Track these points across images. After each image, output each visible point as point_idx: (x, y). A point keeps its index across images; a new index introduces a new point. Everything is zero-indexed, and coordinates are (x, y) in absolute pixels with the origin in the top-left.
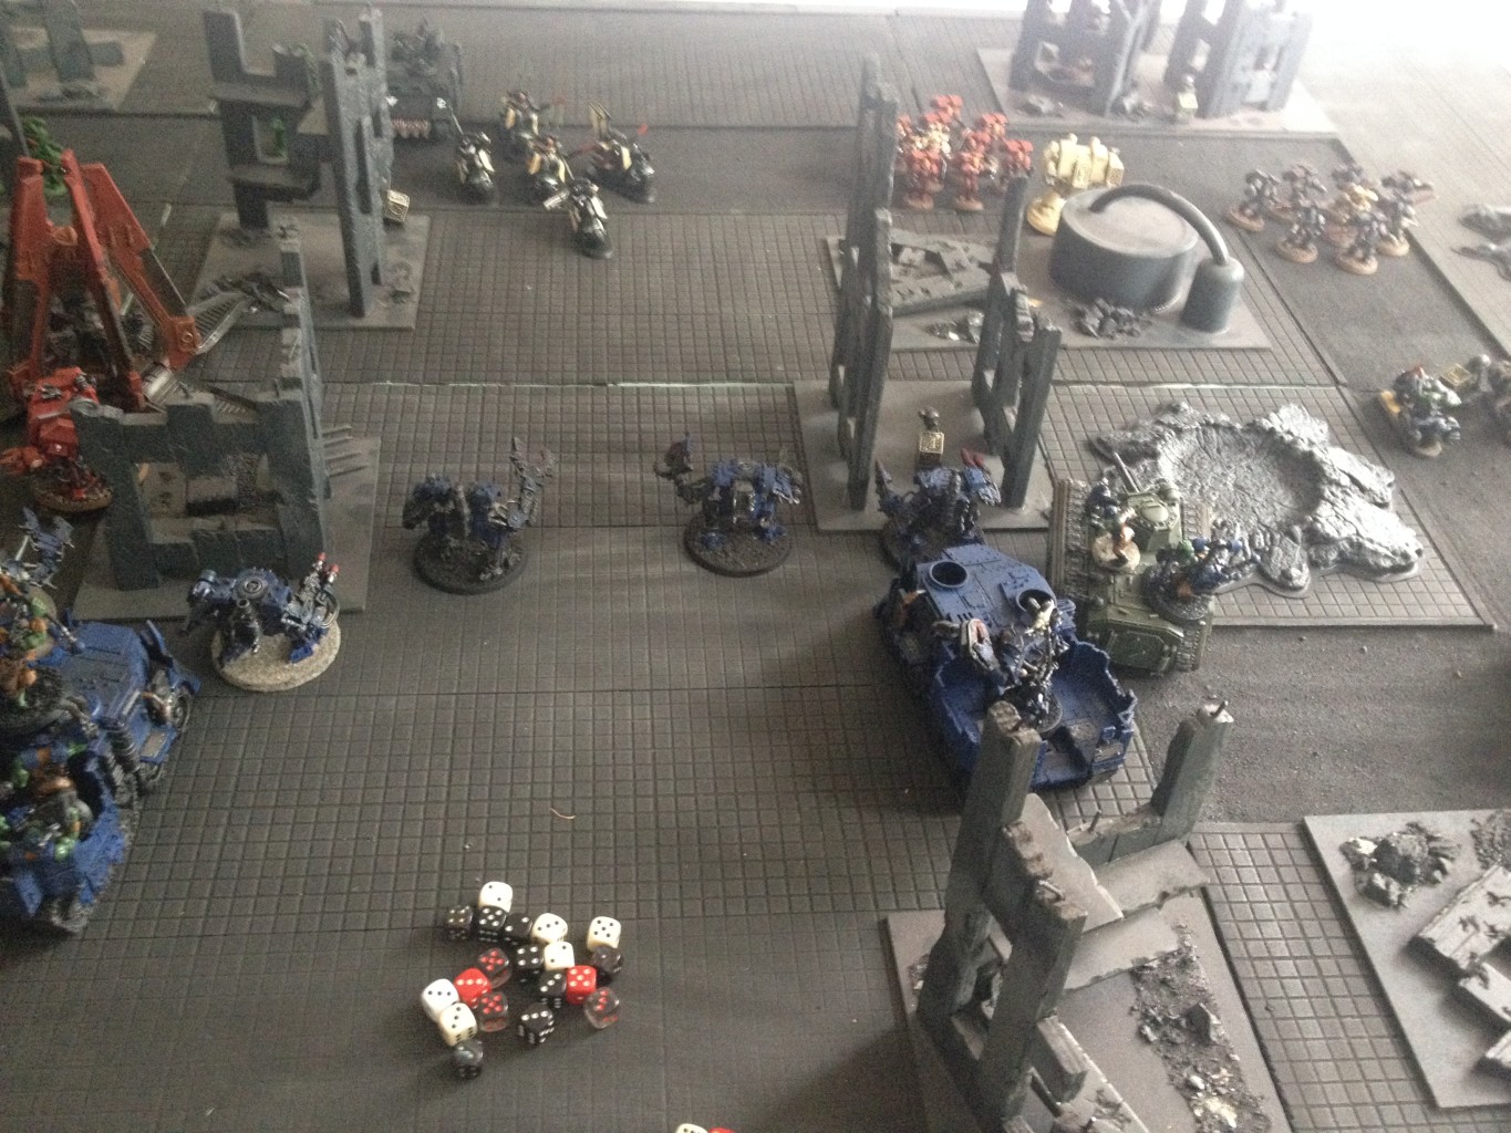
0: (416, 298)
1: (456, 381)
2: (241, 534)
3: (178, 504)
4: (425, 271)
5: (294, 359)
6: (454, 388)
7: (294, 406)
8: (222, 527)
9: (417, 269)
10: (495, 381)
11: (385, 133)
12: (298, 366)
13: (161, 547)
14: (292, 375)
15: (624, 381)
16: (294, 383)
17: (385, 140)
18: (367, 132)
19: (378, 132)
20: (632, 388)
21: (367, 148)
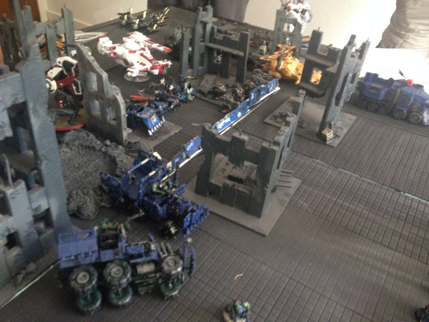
0: (341, 139)
1: (342, 168)
2: (238, 190)
3: (226, 174)
4: (347, 132)
5: (281, 135)
6: (340, 171)
7: (274, 152)
8: (234, 185)
9: (345, 130)
10: (357, 174)
11: (355, 82)
12: (281, 139)
13: (212, 184)
14: (278, 140)
15: (408, 193)
16: (277, 144)
17: (354, 85)
18: (349, 79)
19: (352, 82)
20: (411, 197)
21: (347, 84)
